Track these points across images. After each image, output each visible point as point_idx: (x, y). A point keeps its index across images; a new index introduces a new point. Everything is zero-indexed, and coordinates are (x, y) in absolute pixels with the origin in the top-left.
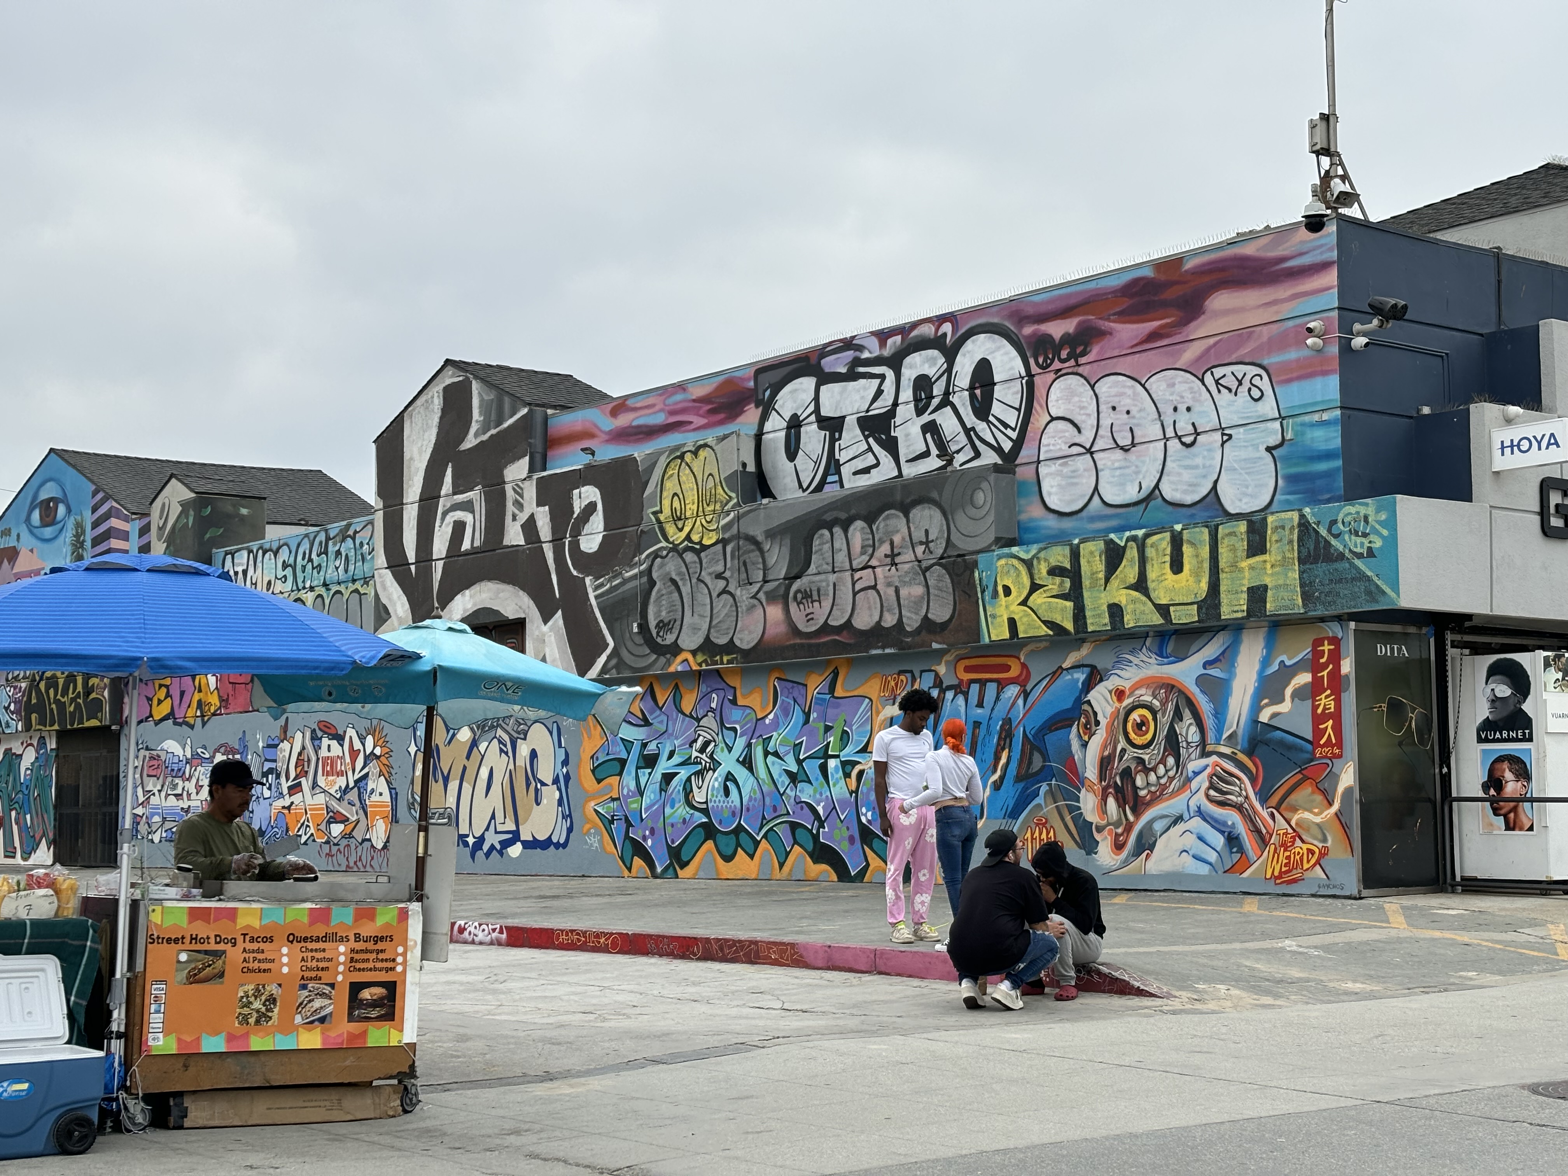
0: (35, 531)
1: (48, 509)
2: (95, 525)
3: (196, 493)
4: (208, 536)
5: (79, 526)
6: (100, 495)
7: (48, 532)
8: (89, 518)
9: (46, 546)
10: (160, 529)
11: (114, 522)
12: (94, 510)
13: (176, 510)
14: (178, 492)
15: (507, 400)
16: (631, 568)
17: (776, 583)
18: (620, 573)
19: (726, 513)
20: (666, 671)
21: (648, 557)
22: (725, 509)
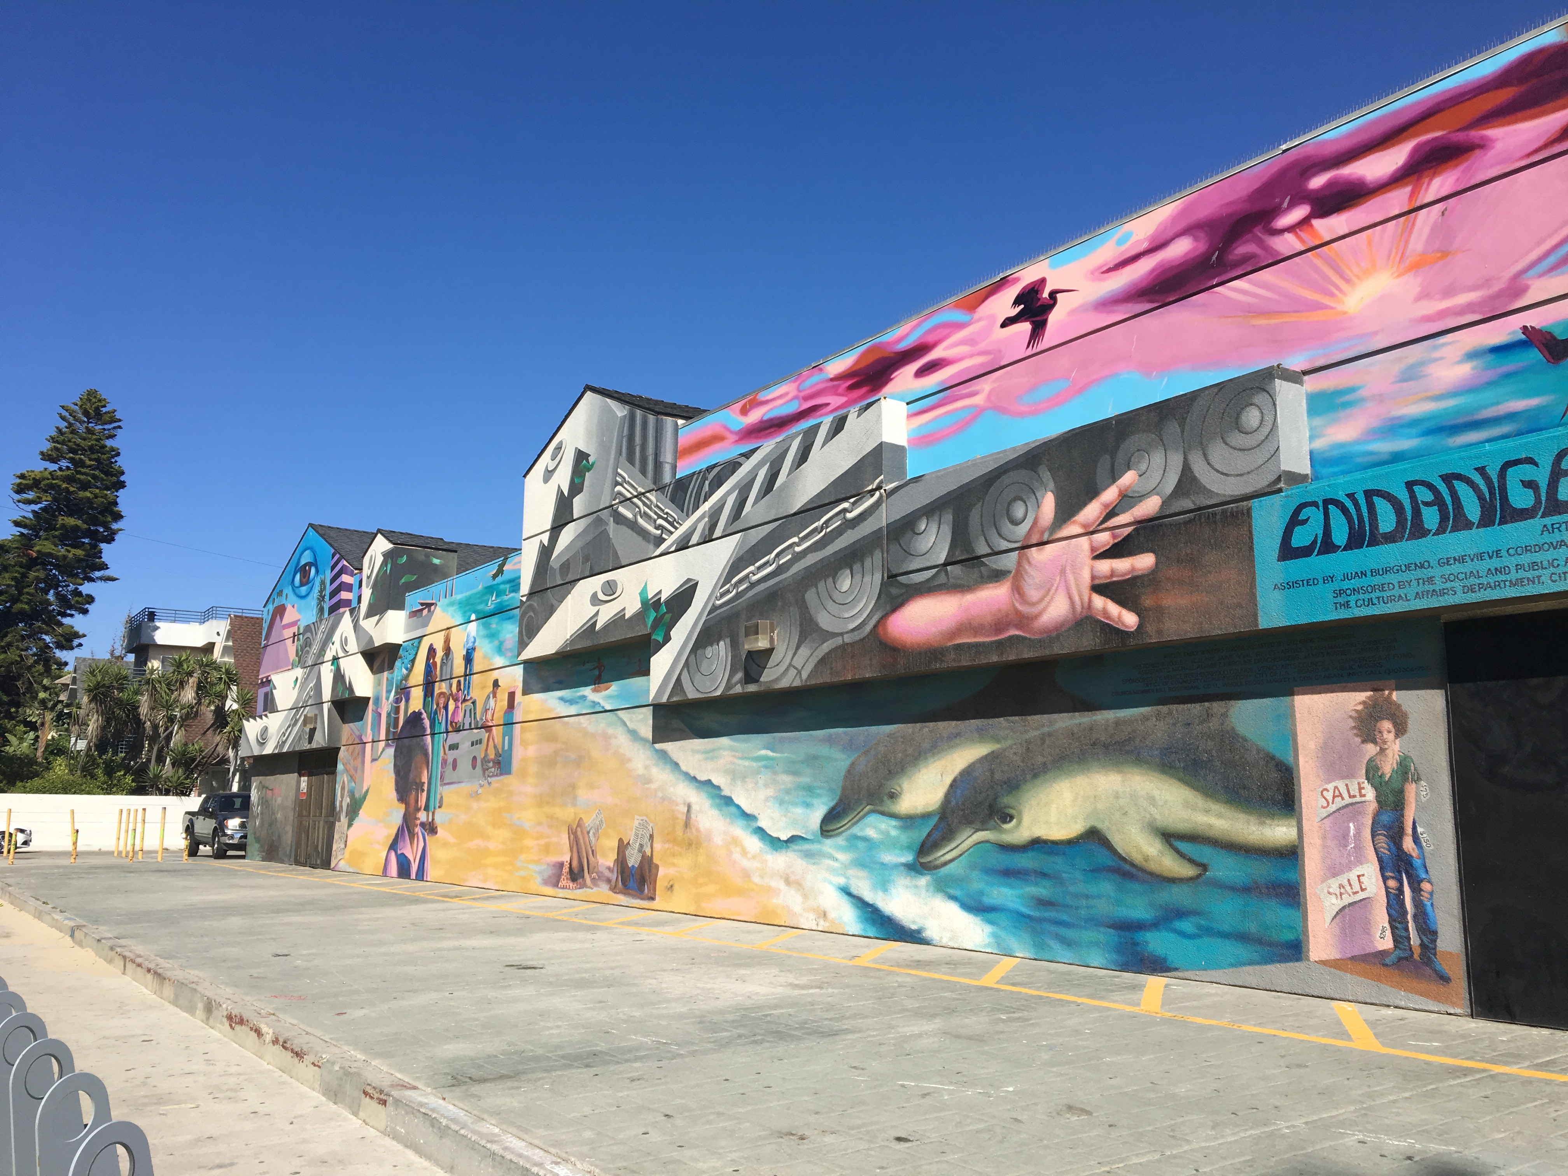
0: (297, 590)
1: (304, 571)
2: (333, 581)
3: (394, 544)
4: (403, 581)
5: (323, 583)
6: (337, 556)
7: (304, 590)
8: (329, 575)
9: (303, 602)
10: (368, 577)
11: (346, 578)
12: (333, 568)
13: (380, 559)
14: (381, 545)
15: (639, 413)
16: (760, 568)
17: (934, 571)
18: (747, 576)
19: (872, 492)
20: (795, 684)
21: (778, 555)
22: (870, 488)
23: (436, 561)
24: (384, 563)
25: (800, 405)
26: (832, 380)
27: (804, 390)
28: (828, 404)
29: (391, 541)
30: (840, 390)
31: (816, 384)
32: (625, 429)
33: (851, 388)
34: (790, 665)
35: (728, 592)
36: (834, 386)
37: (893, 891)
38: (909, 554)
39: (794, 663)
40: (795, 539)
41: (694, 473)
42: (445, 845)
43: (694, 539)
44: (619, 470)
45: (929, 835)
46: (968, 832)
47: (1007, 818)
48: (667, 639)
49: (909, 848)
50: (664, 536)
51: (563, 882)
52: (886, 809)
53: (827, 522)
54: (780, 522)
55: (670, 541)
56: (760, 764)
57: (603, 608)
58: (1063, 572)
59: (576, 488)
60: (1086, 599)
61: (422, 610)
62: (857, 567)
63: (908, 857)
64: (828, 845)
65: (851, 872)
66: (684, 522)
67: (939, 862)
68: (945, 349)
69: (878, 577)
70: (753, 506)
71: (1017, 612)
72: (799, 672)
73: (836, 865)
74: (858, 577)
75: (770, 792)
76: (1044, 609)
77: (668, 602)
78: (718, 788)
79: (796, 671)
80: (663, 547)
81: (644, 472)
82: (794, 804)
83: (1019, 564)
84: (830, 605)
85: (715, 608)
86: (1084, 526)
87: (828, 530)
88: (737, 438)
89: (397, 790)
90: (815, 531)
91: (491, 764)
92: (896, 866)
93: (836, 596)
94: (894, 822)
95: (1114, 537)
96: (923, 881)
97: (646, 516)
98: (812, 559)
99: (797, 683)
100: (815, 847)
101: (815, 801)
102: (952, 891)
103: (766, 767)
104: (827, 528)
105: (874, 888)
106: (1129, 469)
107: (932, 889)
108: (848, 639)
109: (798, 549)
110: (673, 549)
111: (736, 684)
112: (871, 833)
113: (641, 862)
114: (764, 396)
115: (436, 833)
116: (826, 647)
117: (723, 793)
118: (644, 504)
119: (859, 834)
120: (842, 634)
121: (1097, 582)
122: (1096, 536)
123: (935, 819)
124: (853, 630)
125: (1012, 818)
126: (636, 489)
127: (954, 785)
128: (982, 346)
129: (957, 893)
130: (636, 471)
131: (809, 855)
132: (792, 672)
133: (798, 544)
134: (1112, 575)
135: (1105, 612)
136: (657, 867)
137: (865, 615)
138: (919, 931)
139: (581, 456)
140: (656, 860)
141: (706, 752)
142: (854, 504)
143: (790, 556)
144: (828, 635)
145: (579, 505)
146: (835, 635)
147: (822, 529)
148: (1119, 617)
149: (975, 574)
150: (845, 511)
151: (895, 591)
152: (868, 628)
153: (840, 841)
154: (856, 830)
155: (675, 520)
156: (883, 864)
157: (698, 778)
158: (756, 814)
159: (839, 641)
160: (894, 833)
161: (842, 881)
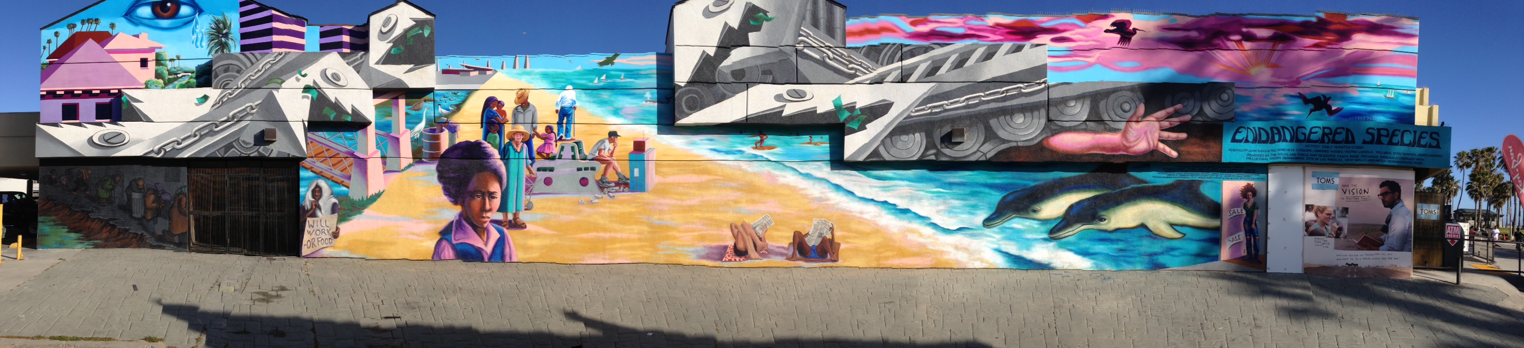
16: (952, 103)
18: (942, 105)
19: (1040, 84)
20: (981, 159)
21: (967, 99)
22: (1038, 81)
24: (418, 26)
25: (964, 31)
26: (990, 26)
27: (969, 24)
28: (988, 37)
29: (429, 13)
30: (997, 32)
31: (978, 25)
33: (1009, 33)
34: (978, 150)
35: (924, 110)
36: (992, 30)
37: (1033, 249)
38: (1062, 113)
39: (981, 149)
40: (982, 94)
41: (886, 44)
42: (537, 236)
43: (889, 78)
44: (802, 28)
45: (1056, 226)
46: (1079, 225)
47: (1102, 220)
48: (862, 128)
49: (1045, 232)
50: (857, 73)
51: (727, 258)
52: (1031, 217)
53: (1007, 91)
54: (970, 83)
55: (862, 77)
56: (934, 195)
57: (788, 104)
58: (1146, 133)
59: (749, 27)
60: (1156, 143)
61: (467, 71)
62: (1028, 114)
63: (1046, 236)
64: (987, 231)
65: (1001, 242)
66: (878, 68)
67: (1060, 237)
68: (1071, 34)
69: (1043, 121)
70: (947, 72)
71: (1124, 146)
72: (985, 155)
73: (994, 240)
74: (1029, 118)
75: (941, 207)
76: (1134, 146)
77: (862, 109)
78: (894, 205)
79: (982, 154)
80: (857, 80)
81: (830, 35)
82: (963, 213)
83: (1126, 127)
84: (1008, 128)
85: (911, 116)
86: (1157, 118)
87: (1008, 94)
88: (908, 36)
89: (449, 195)
90: (997, 93)
93: (1012, 124)
94: (1036, 222)
95: (1171, 124)
96: (1052, 244)
97: (835, 60)
98: (993, 105)
99: (983, 159)
100: (979, 232)
101: (978, 212)
102: (1070, 248)
103: (937, 196)
104: (1007, 93)
105: (1020, 249)
106: (1180, 103)
107: (1057, 247)
108: (1020, 144)
109: (983, 99)
110: (868, 82)
111: (930, 155)
113: (822, 242)
114: (932, 18)
115: (525, 227)
116: (1005, 146)
117: (898, 208)
118: (833, 53)
119: (1007, 226)
120: (1017, 142)
121: (1161, 139)
122: (1162, 122)
124: (1026, 141)
125: (1105, 220)
126: (824, 44)
127: (1071, 207)
128: (1095, 38)
129: (1073, 248)
130: (822, 32)
131: (972, 236)
132: (979, 154)
133: (983, 97)
134: (1168, 137)
135: (1164, 149)
136: (839, 244)
137: (1034, 136)
138: (1048, 265)
139: (755, 9)
140: (836, 240)
141: (882, 187)
142: (1027, 86)
143: (978, 101)
144: (1004, 141)
145: (753, 38)
146: (1008, 141)
147: (1003, 93)
148: (1170, 152)
149: (1102, 127)
150: (1020, 88)
152: (1036, 142)
153: (995, 229)
154: (1006, 225)
155: (869, 67)
156: (1027, 239)
157: (876, 199)
158: (929, 216)
159: (1014, 145)
160: (1036, 226)
161: (995, 246)
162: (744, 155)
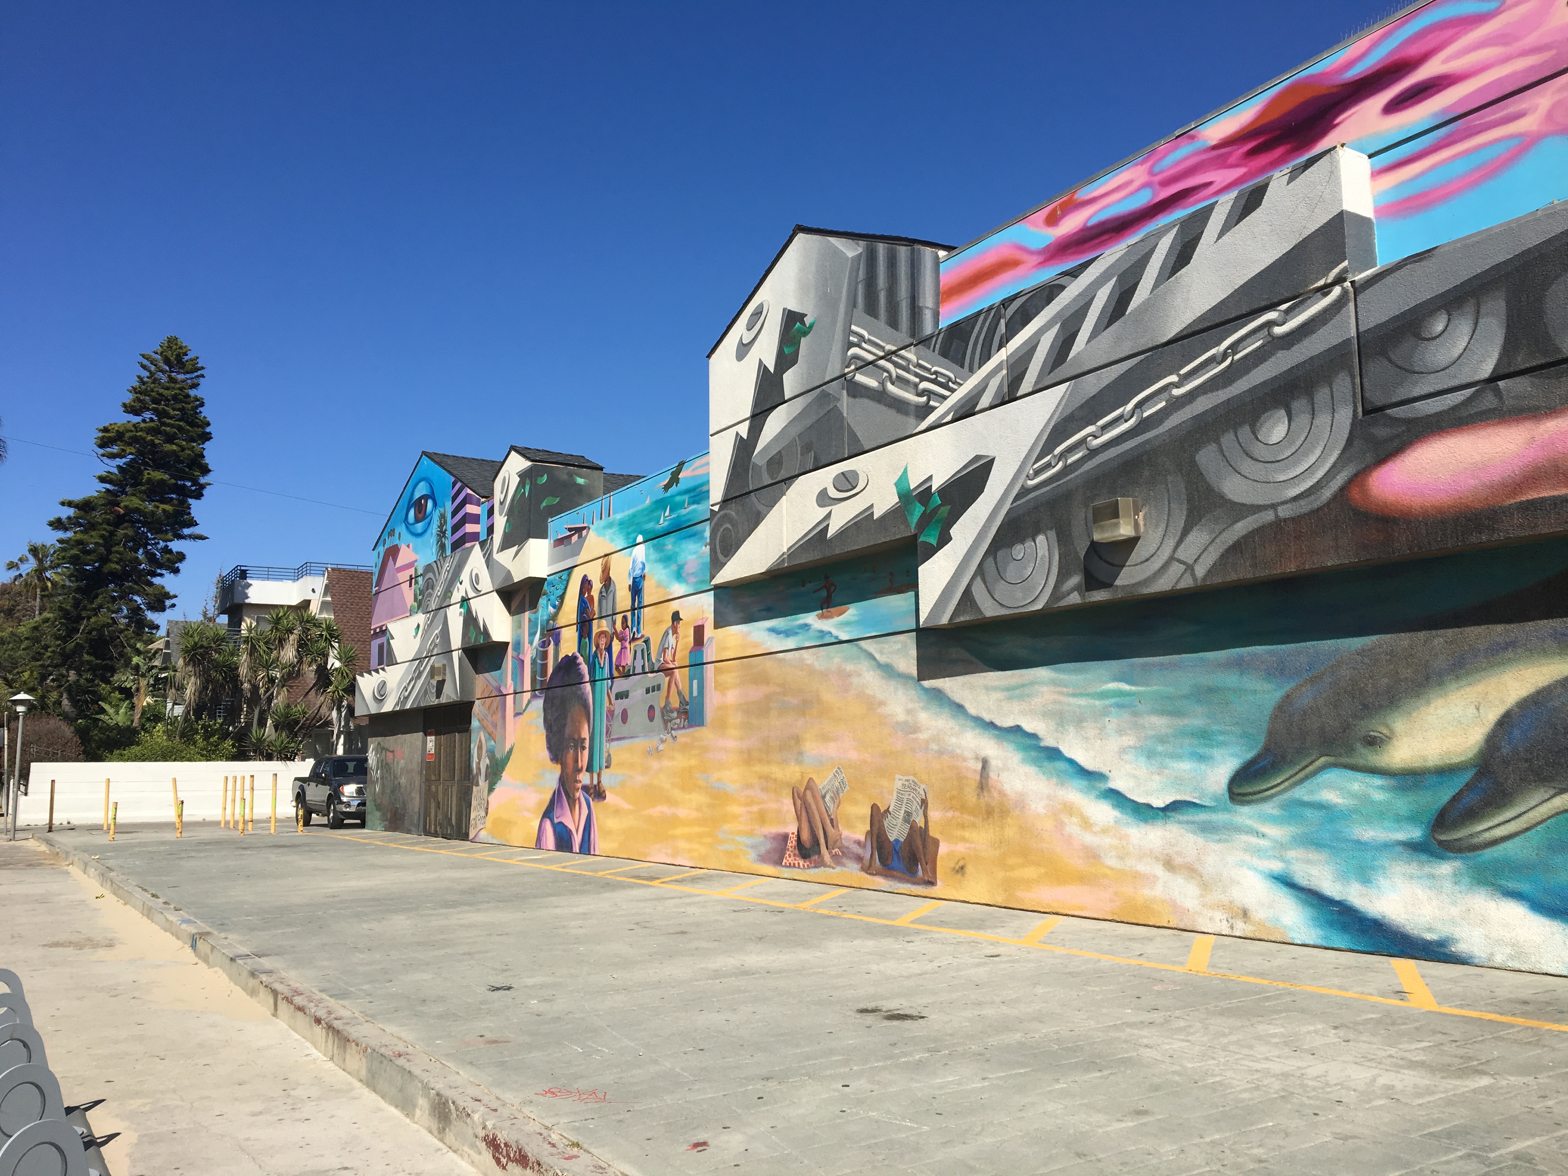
0: (411, 527)
1: (419, 506)
2: (454, 513)
3: (532, 461)
4: (544, 504)
5: (443, 516)
6: (459, 485)
7: (420, 527)
8: (449, 507)
9: (419, 540)
10: (501, 503)
11: (470, 509)
12: (454, 499)
13: (515, 481)
14: (516, 464)
15: (881, 248)
16: (1105, 428)
17: (1468, 392)
18: (1083, 441)
19: (1325, 290)
20: (1182, 585)
21: (1140, 405)
22: (1321, 283)
23: (580, 481)
24: (521, 484)
25: (1155, 194)
26: (1214, 148)
27: (1161, 172)
28: (1210, 183)
29: (528, 458)
30: (1232, 160)
31: (1186, 158)
32: (861, 272)
33: (1252, 153)
34: (1172, 559)
35: (1048, 466)
36: (1219, 157)
37: (1383, 882)
38: (1410, 372)
39: (1180, 554)
40: (1174, 378)
41: (979, 313)
42: (617, 812)
43: (985, 402)
44: (853, 328)
45: (1455, 799)
46: (1541, 794)
48: (945, 539)
49: (1413, 819)
50: (932, 403)
51: (788, 859)
52: (1361, 762)
53: (1234, 347)
54: (1142, 357)
55: (941, 409)
56: (1107, 702)
57: (836, 509)
59: (785, 360)
61: (570, 536)
62: (1299, 405)
63: (1415, 833)
64: (1245, 815)
65: (1292, 854)
66: (965, 380)
67: (1476, 840)
68: (1444, 62)
69: (1345, 416)
70: (1089, 341)
72: (1190, 568)
73: (1263, 842)
74: (1302, 420)
75: (1129, 740)
77: (943, 491)
78: (1034, 736)
79: (1183, 567)
80: (931, 419)
81: (893, 323)
82: (1178, 757)
84: (1247, 466)
85: (1025, 491)
87: (1237, 357)
88: (1040, 259)
89: (550, 748)
90: (1212, 360)
91: (675, 714)
92: (1387, 846)
93: (1258, 450)
94: (1378, 781)
96: (1445, 868)
97: (900, 381)
98: (1203, 404)
99: (1187, 583)
100: (1219, 818)
101: (1216, 753)
102: (1511, 885)
103: (1119, 706)
104: (1235, 353)
105: (1342, 877)
107: (1466, 880)
108: (1284, 512)
109: (1176, 392)
110: (949, 418)
111: (1069, 593)
112: (1330, 796)
113: (910, 835)
114: (1084, 193)
115: (604, 798)
116: (1241, 528)
117: (1042, 744)
118: (896, 365)
119: (1306, 798)
120: (1274, 506)
123: (1467, 776)
124: (1295, 499)
126: (882, 348)
127: (1505, 722)
128: (1530, 40)
129: (1524, 887)
130: (881, 323)
131: (1207, 829)
132: (1176, 569)
133: (1177, 385)
136: (936, 842)
137: (1320, 474)
138: (1442, 943)
139: (792, 319)
140: (933, 833)
141: (1008, 689)
142: (1287, 312)
143: (1163, 404)
144: (1242, 510)
145: (791, 381)
146: (1255, 509)
147: (1225, 355)
150: (1270, 324)
151: (1381, 432)
152: (1327, 494)
153: (1269, 808)
154: (1300, 793)
155: (950, 380)
156: (1358, 842)
157: (998, 723)
158: (1104, 770)
159: (1268, 516)
160: (1379, 796)
161: (1277, 866)
162: (811, 633)
